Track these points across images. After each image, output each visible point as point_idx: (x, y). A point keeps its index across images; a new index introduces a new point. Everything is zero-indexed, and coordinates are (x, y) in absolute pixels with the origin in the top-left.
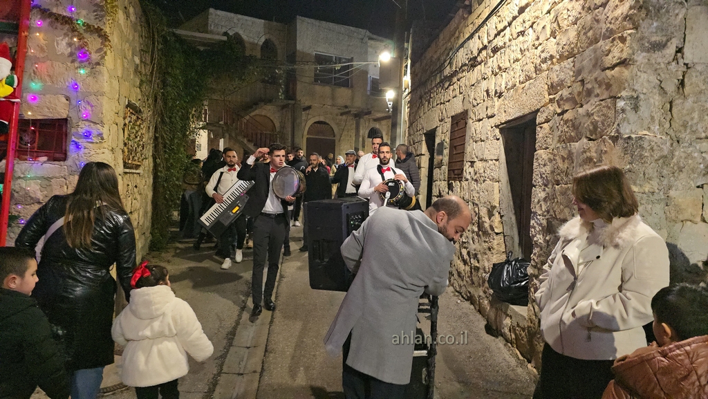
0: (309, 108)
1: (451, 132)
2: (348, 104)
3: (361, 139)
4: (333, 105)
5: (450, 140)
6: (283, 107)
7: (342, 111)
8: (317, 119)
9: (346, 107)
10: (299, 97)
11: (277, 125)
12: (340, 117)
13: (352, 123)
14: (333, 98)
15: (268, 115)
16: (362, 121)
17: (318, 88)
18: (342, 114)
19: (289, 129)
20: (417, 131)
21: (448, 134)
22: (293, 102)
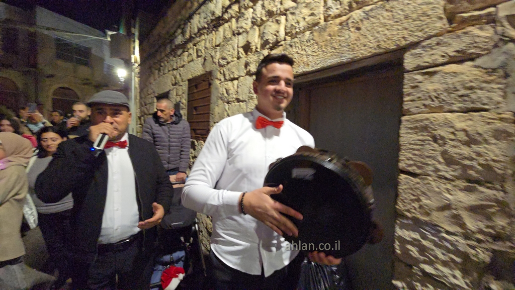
1: (189, 94)
5: (188, 101)
21: (185, 96)
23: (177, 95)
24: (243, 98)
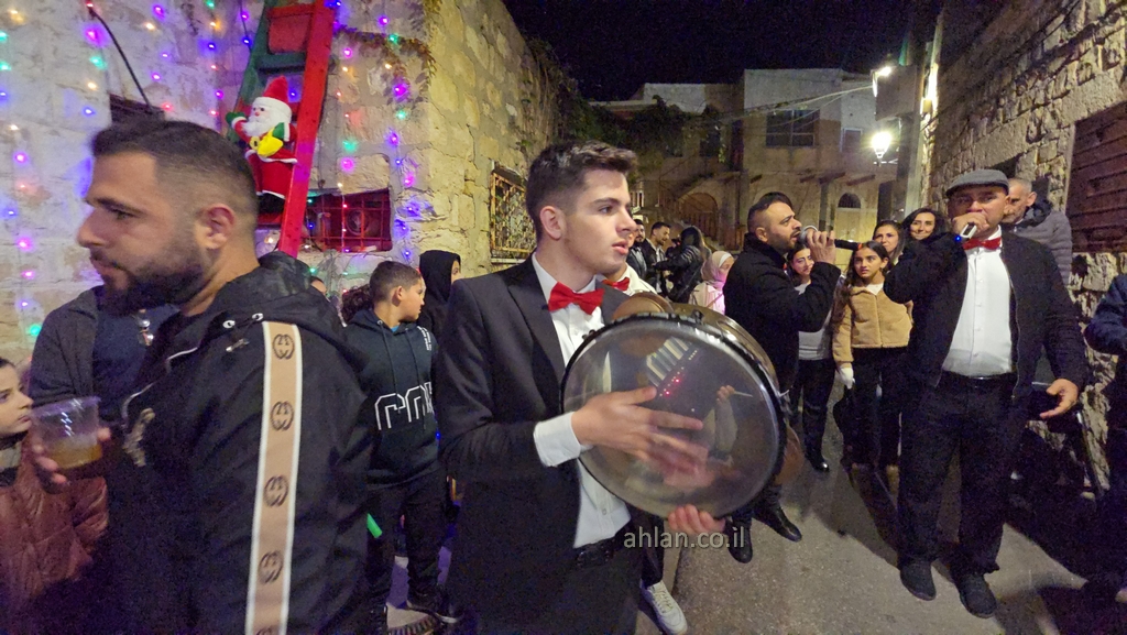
0: (758, 177)
2: (812, 166)
3: (829, 210)
4: (790, 171)
6: (727, 181)
7: (804, 177)
8: (768, 191)
9: (809, 171)
10: (746, 164)
11: (719, 201)
12: (799, 185)
13: (816, 190)
14: (791, 162)
15: (709, 192)
16: (831, 187)
17: (772, 153)
18: (802, 181)
19: (734, 206)
22: (738, 173)
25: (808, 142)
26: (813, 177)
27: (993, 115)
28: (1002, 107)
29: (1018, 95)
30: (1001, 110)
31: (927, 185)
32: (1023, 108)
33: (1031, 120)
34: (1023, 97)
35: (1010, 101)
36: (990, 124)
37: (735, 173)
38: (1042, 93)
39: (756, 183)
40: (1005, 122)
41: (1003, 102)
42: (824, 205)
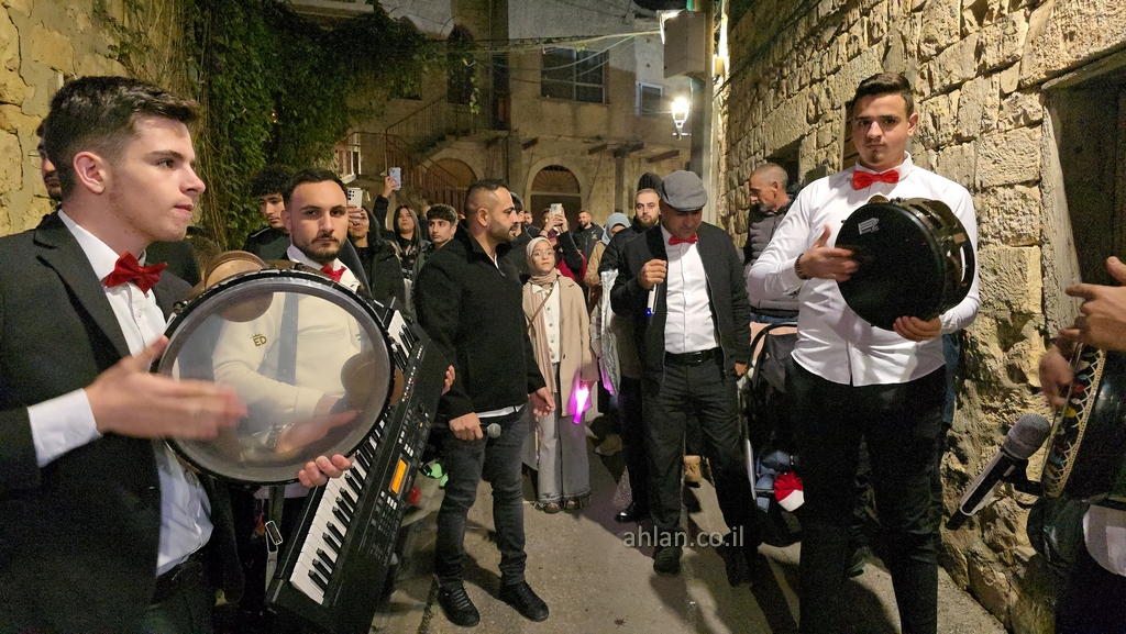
0: (533, 143)
2: (602, 132)
3: (626, 194)
4: (574, 137)
6: (488, 143)
7: (589, 146)
8: (546, 163)
9: (599, 138)
12: (589, 157)
13: (609, 166)
14: (575, 123)
15: (463, 159)
16: (627, 162)
17: (549, 107)
18: (591, 152)
20: (749, 155)
21: (838, 146)
22: (504, 133)
23: (818, 147)
24: (968, 131)
25: (596, 97)
26: (604, 147)
27: (778, 88)
28: (784, 78)
29: (799, 66)
30: (784, 81)
31: (723, 168)
32: (803, 83)
33: (810, 97)
34: (802, 69)
35: (792, 72)
36: (776, 97)
37: (500, 133)
38: (818, 66)
39: (531, 150)
40: (789, 97)
41: (786, 72)
42: (619, 187)
